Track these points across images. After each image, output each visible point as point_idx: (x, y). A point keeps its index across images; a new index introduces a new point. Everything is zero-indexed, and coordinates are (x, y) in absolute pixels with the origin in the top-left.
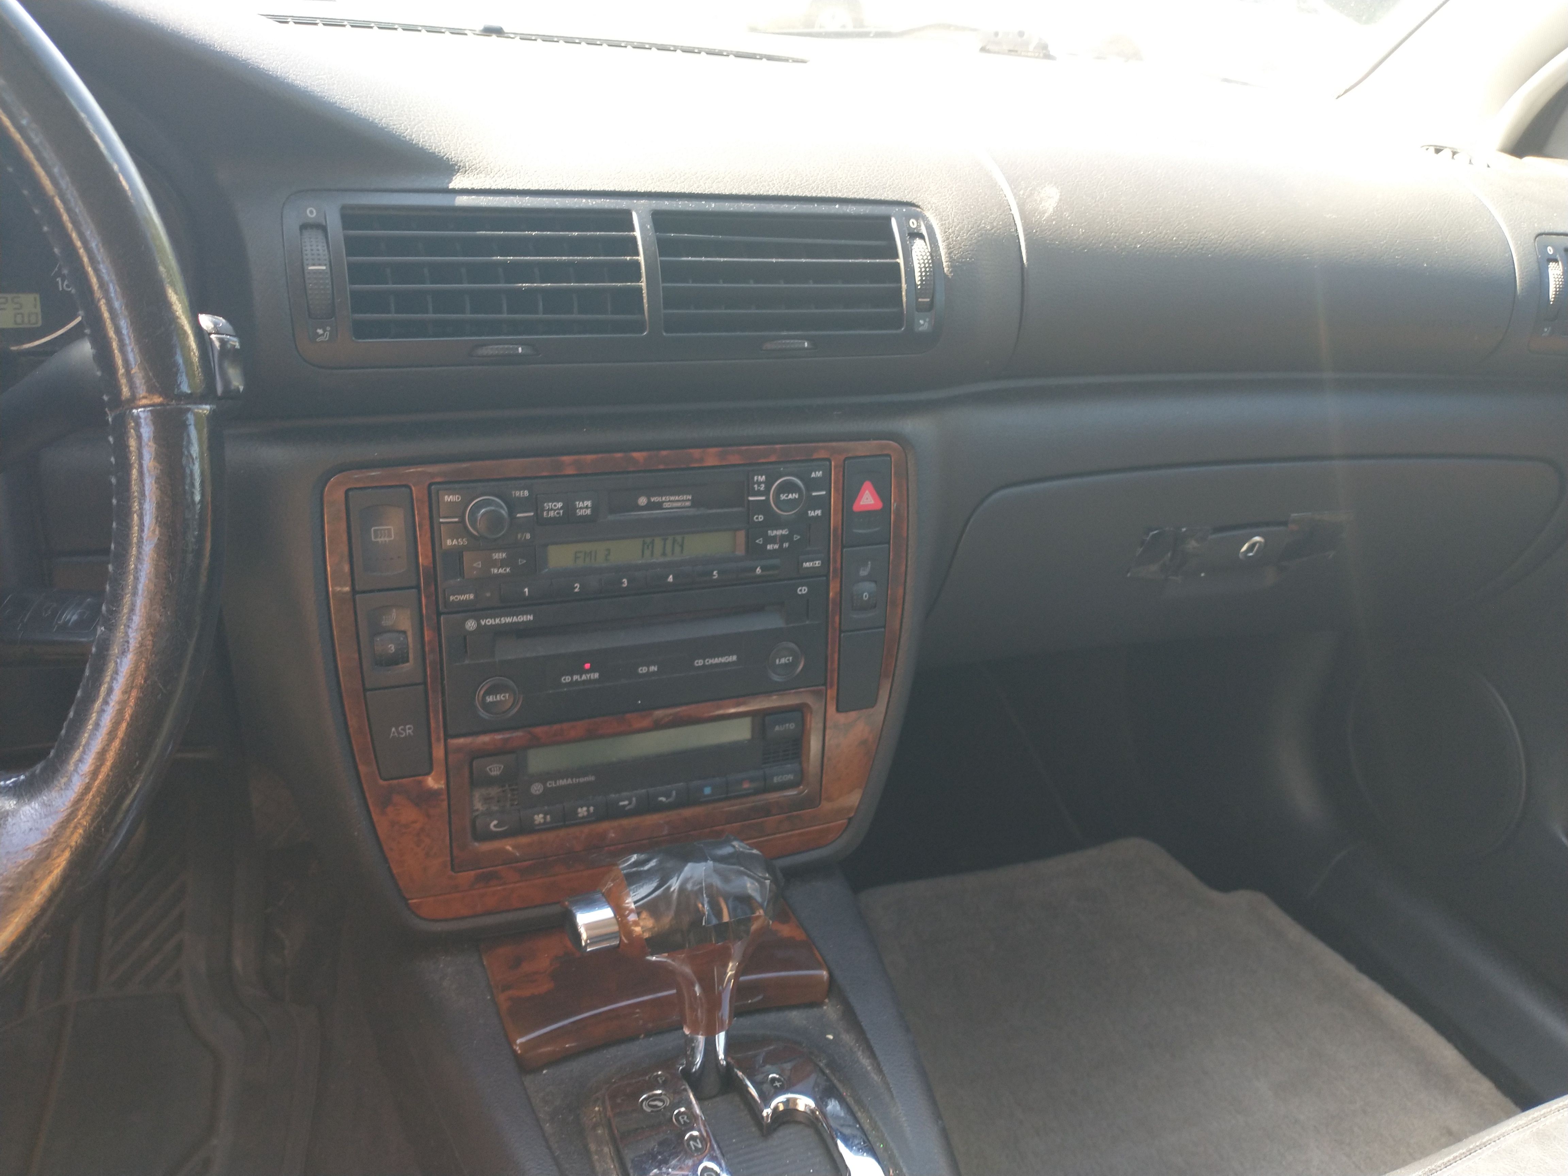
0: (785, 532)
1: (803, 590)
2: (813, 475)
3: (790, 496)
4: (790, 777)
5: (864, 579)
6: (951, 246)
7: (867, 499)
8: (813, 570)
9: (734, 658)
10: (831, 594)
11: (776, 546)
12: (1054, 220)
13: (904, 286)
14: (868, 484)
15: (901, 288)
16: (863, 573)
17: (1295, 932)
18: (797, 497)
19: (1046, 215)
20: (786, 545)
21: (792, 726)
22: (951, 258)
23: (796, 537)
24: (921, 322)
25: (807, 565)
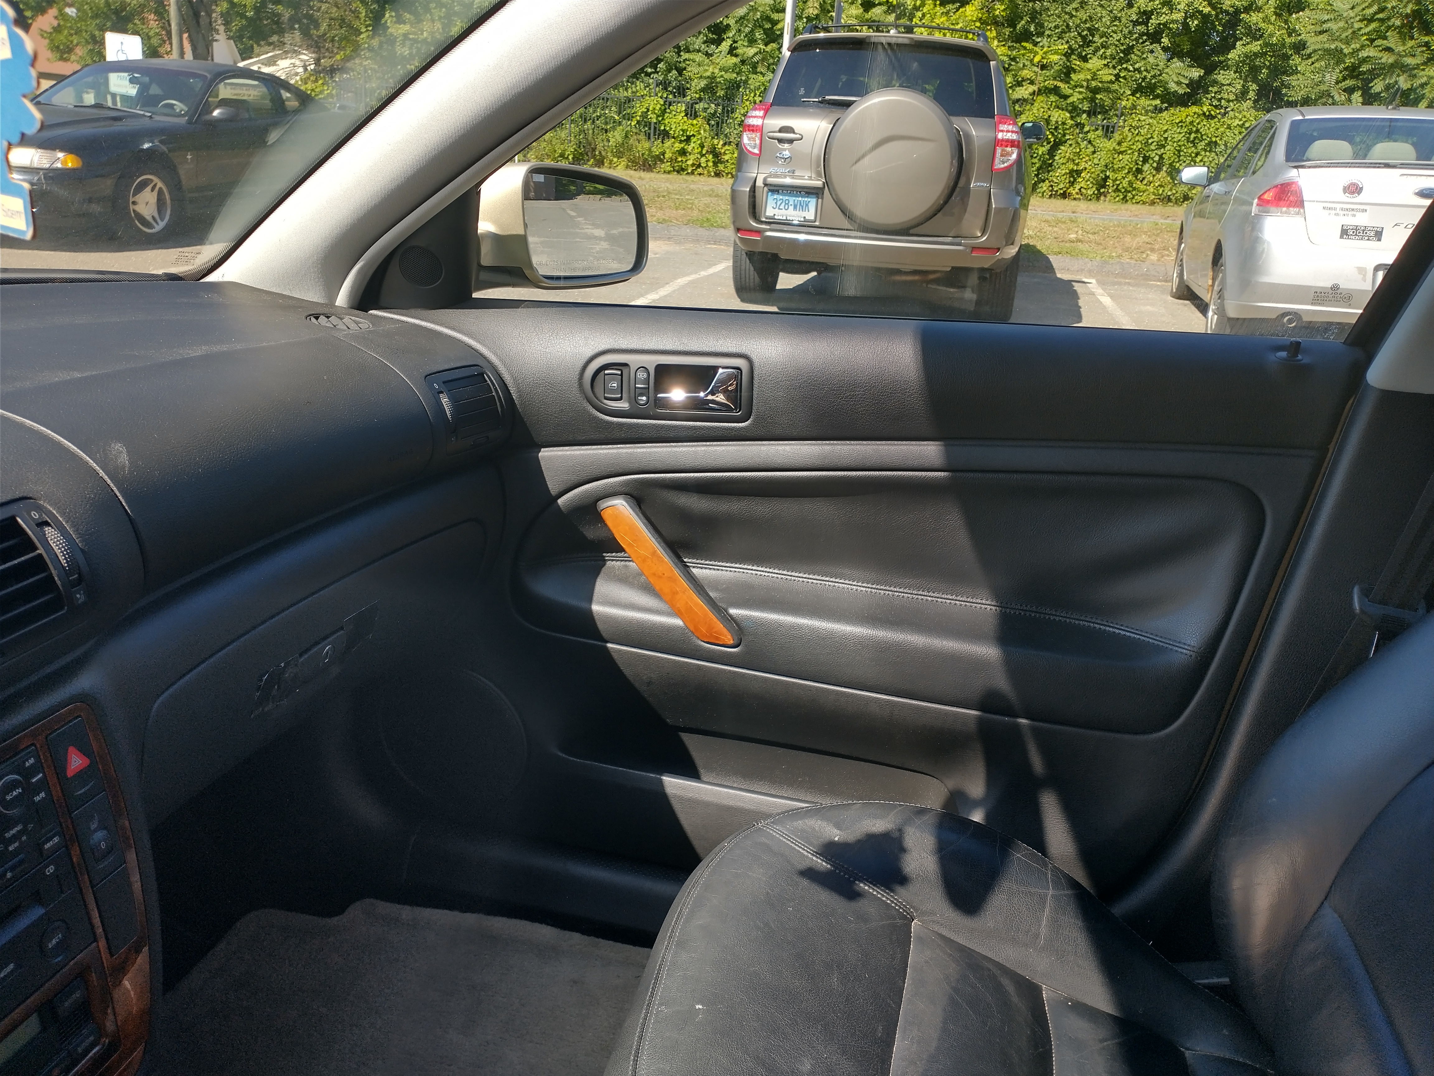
0: (19, 828)
1: (51, 869)
2: (27, 764)
3: (15, 793)
4: (92, 1038)
5: (95, 831)
6: (75, 523)
7: (76, 762)
8: (55, 849)
9: (11, 966)
10: (74, 860)
11: (17, 844)
12: (134, 471)
13: (53, 572)
14: (71, 749)
15: (51, 574)
16: (94, 826)
17: (406, 912)
18: (20, 791)
19: (126, 469)
20: (24, 838)
21: (78, 995)
22: (80, 534)
23: (30, 826)
24: (78, 596)
25: (47, 846)
